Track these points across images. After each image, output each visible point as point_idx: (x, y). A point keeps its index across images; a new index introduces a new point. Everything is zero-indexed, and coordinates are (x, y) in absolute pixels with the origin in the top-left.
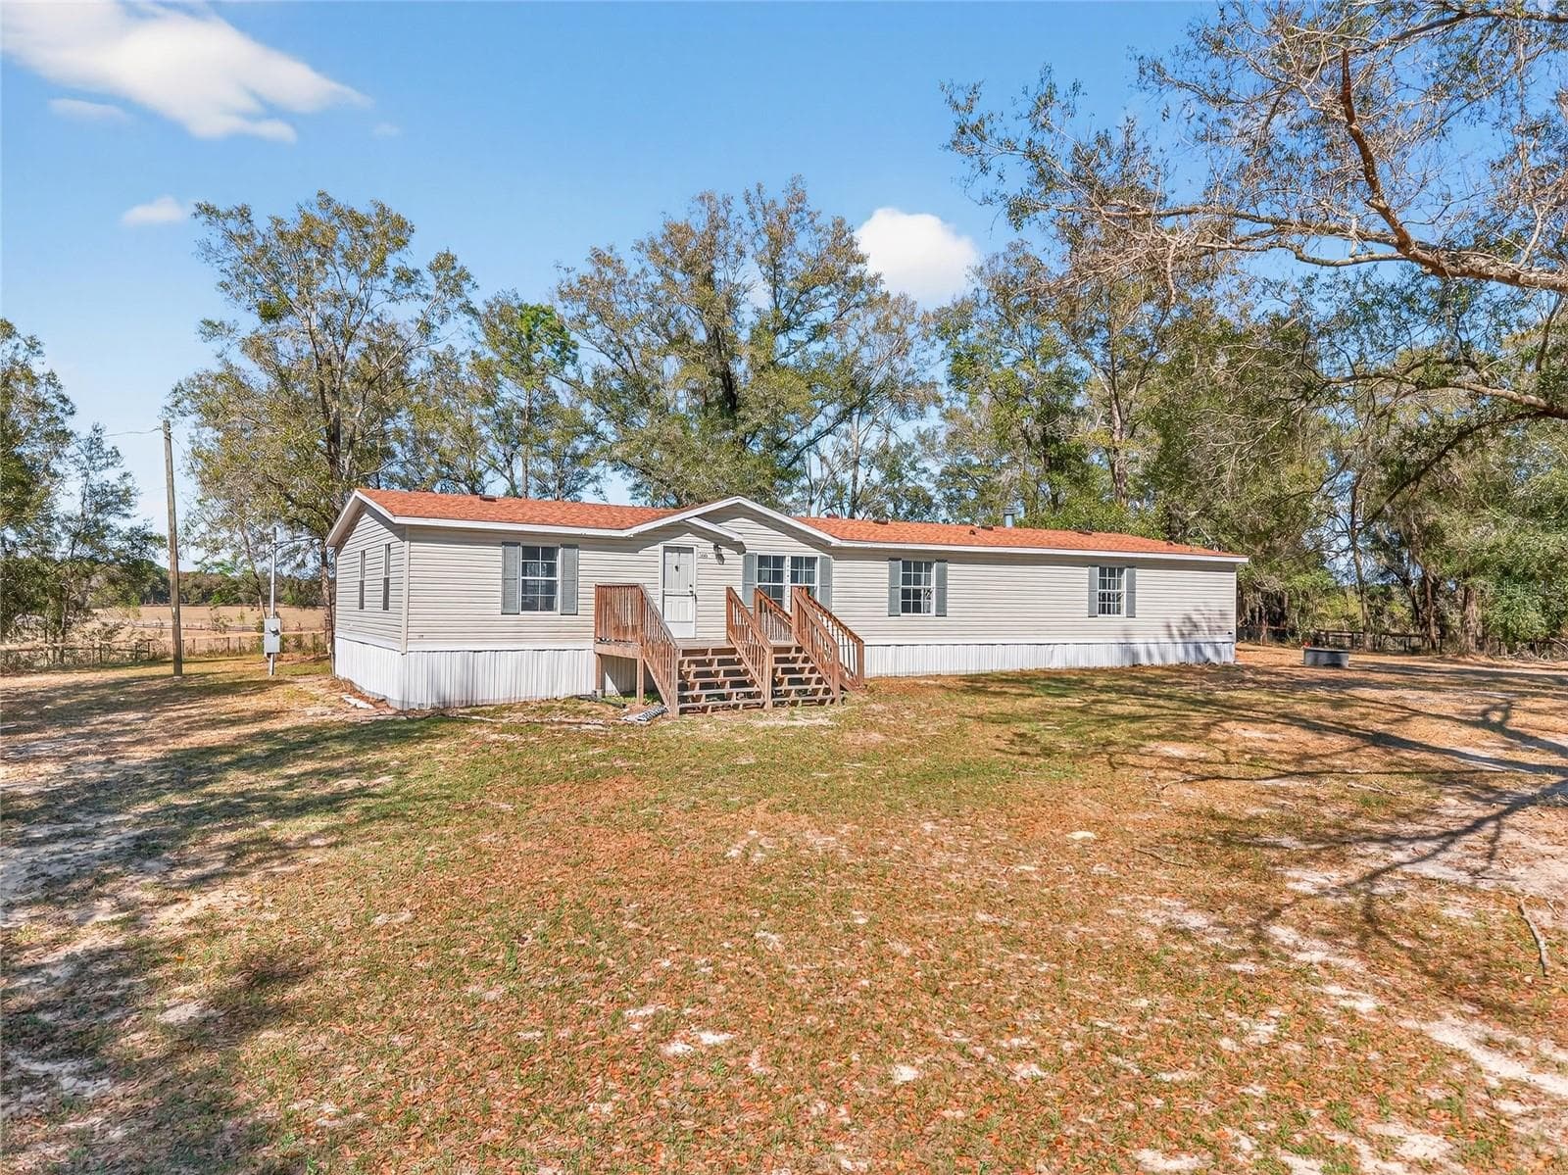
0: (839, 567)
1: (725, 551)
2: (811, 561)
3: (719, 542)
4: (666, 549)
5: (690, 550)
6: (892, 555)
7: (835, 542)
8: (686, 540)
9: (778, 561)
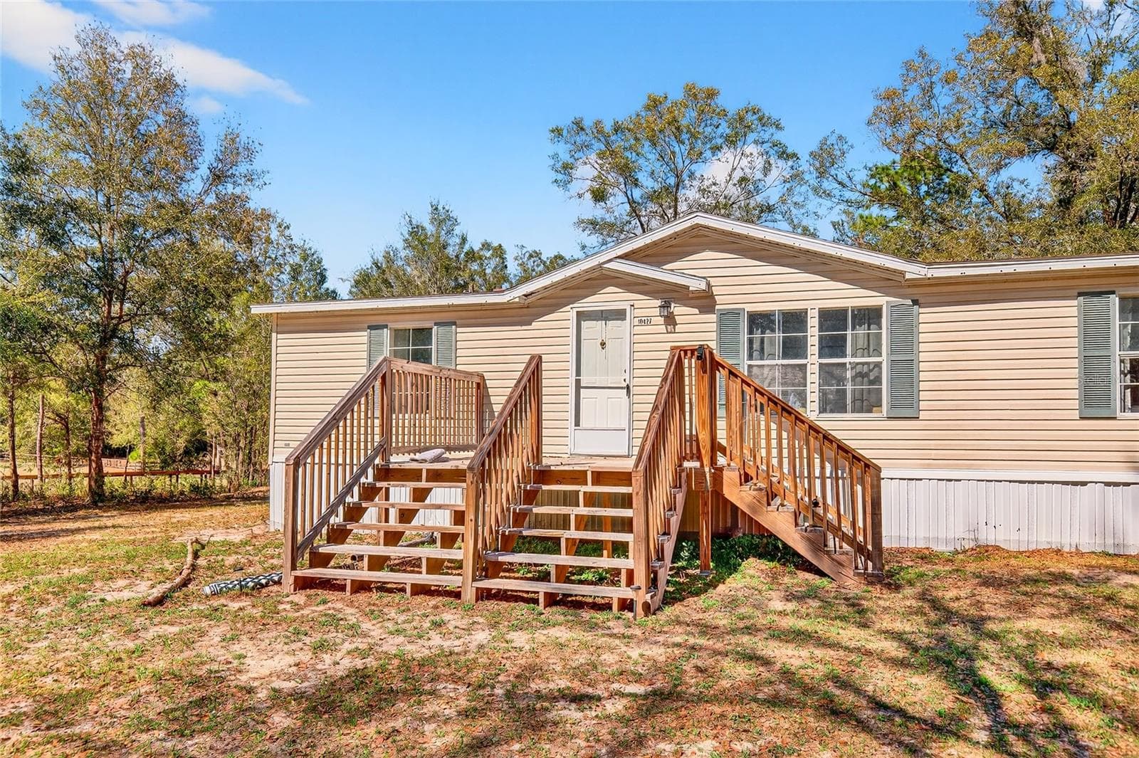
0: (930, 320)
1: (677, 309)
2: (869, 316)
3: (670, 295)
4: (581, 316)
5: (619, 315)
6: (1086, 285)
7: (914, 271)
8: (610, 298)
9: (795, 320)
